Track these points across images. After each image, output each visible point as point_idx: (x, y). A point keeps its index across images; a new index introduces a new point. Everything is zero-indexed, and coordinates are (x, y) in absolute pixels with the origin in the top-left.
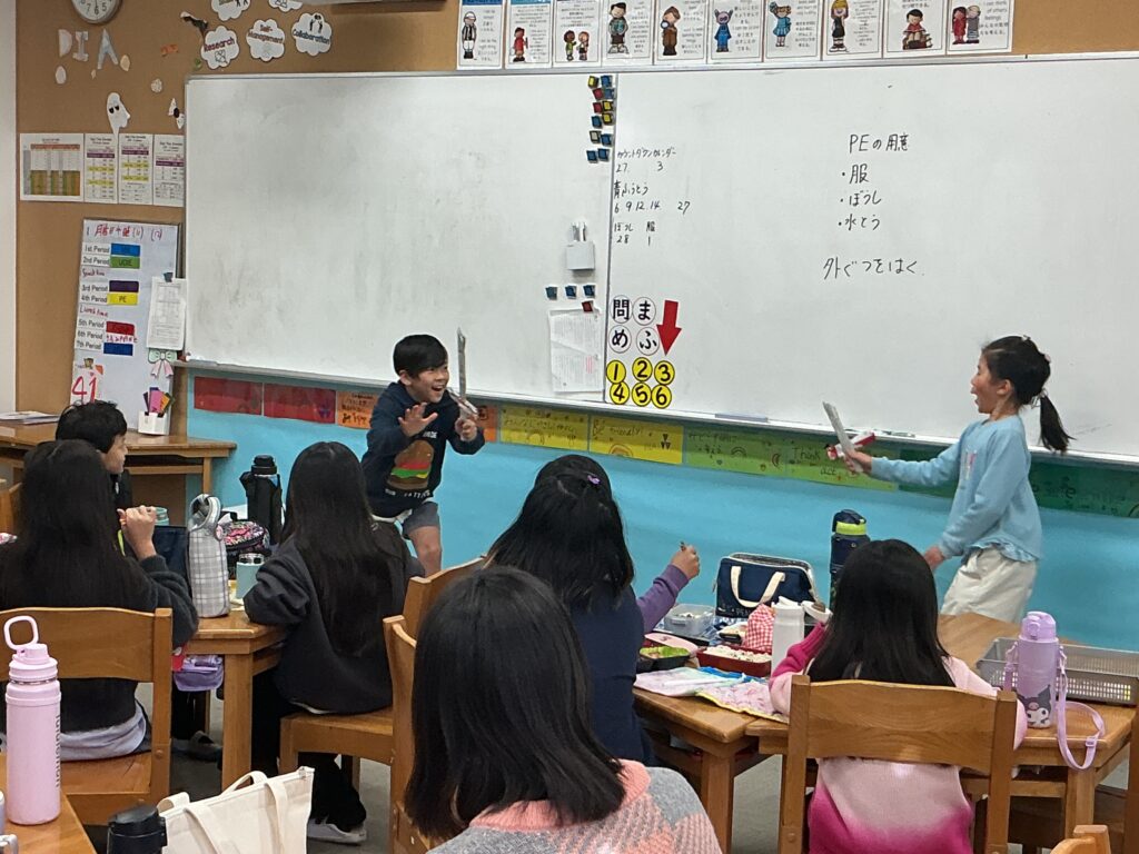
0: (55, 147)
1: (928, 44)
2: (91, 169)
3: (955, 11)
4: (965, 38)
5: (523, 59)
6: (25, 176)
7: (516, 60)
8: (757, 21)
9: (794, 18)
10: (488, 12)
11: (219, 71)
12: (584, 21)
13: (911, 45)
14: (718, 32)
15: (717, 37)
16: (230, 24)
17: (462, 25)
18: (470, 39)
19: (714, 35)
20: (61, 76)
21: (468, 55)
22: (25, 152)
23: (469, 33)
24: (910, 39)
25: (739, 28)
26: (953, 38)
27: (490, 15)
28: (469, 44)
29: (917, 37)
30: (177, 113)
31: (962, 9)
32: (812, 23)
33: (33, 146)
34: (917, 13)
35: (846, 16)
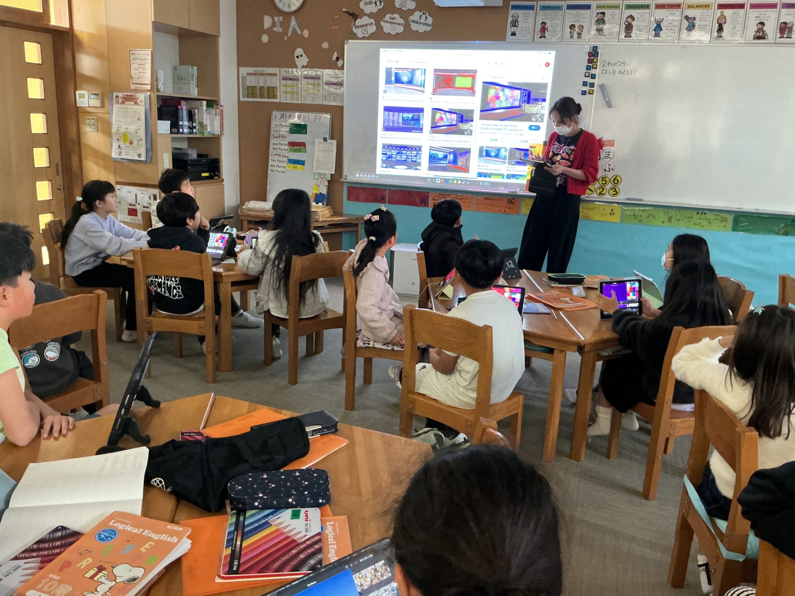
0: (262, 74)
1: (766, 37)
2: (284, 86)
3: (781, 23)
4: (785, 36)
5: (545, 37)
6: (243, 89)
7: (540, 37)
8: (677, 24)
9: (697, 23)
10: (526, 14)
11: (363, 38)
12: (581, 20)
13: (758, 38)
14: (655, 28)
15: (655, 30)
16: (371, 15)
17: (510, 19)
18: (515, 26)
19: (654, 28)
20: (265, 39)
21: (513, 34)
22: (242, 77)
23: (515, 23)
24: (758, 35)
25: (667, 26)
26: (779, 35)
27: (527, 15)
28: (514, 29)
29: (761, 34)
30: (338, 59)
31: (785, 23)
32: (706, 25)
33: (248, 74)
34: (762, 24)
35: (725, 23)
